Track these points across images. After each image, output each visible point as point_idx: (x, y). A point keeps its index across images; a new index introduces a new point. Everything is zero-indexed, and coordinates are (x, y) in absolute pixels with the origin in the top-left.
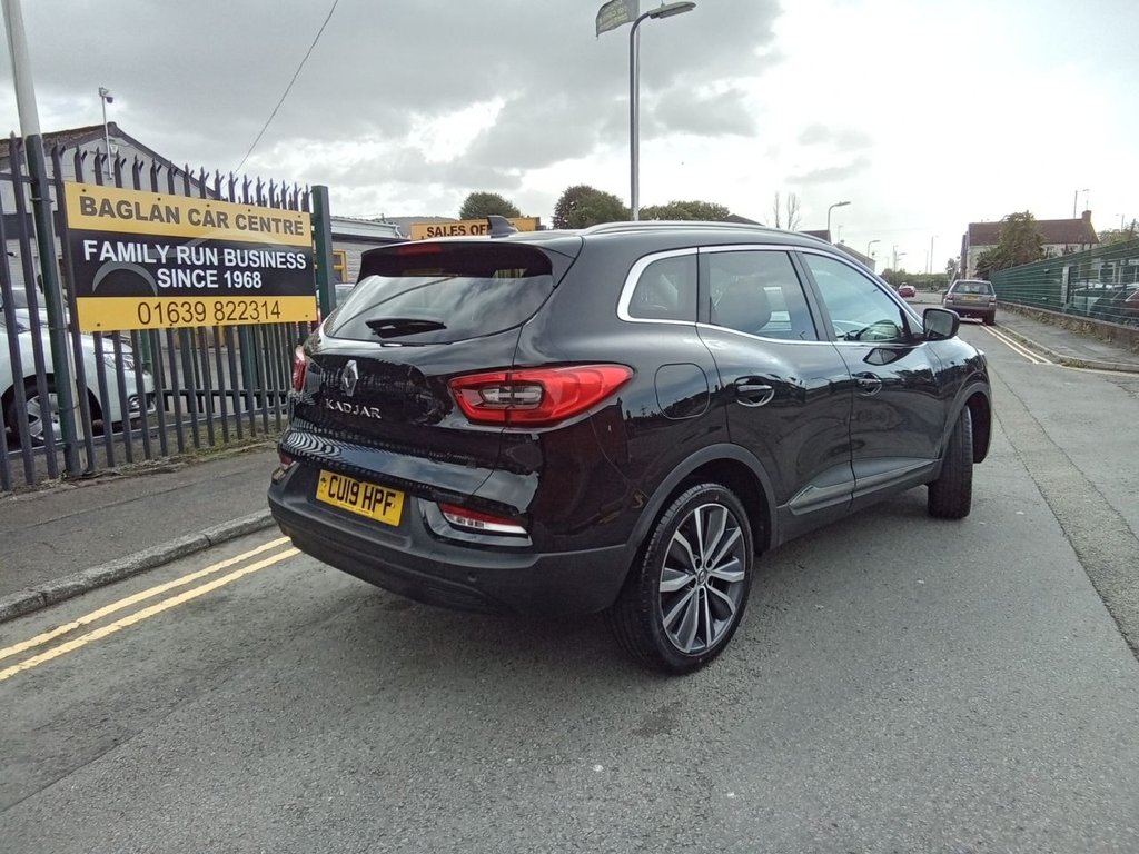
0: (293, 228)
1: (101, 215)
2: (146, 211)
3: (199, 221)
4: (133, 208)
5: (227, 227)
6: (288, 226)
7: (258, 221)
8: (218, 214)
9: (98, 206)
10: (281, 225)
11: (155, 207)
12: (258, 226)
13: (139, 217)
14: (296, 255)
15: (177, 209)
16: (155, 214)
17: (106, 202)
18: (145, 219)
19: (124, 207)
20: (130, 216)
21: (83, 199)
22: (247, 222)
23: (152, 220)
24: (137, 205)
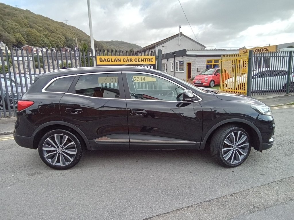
0: (150, 60)
1: (104, 62)
2: (113, 60)
3: (125, 61)
4: (110, 60)
5: (132, 61)
6: (148, 60)
7: (140, 60)
8: (130, 59)
9: (103, 60)
10: (147, 60)
11: (115, 59)
12: (140, 61)
13: (112, 61)
14: (151, 66)
15: (120, 59)
16: (115, 60)
17: (105, 59)
18: (113, 61)
19: (108, 60)
20: (110, 61)
21: (100, 59)
22: (137, 60)
23: (114, 61)
24: (111, 59)
